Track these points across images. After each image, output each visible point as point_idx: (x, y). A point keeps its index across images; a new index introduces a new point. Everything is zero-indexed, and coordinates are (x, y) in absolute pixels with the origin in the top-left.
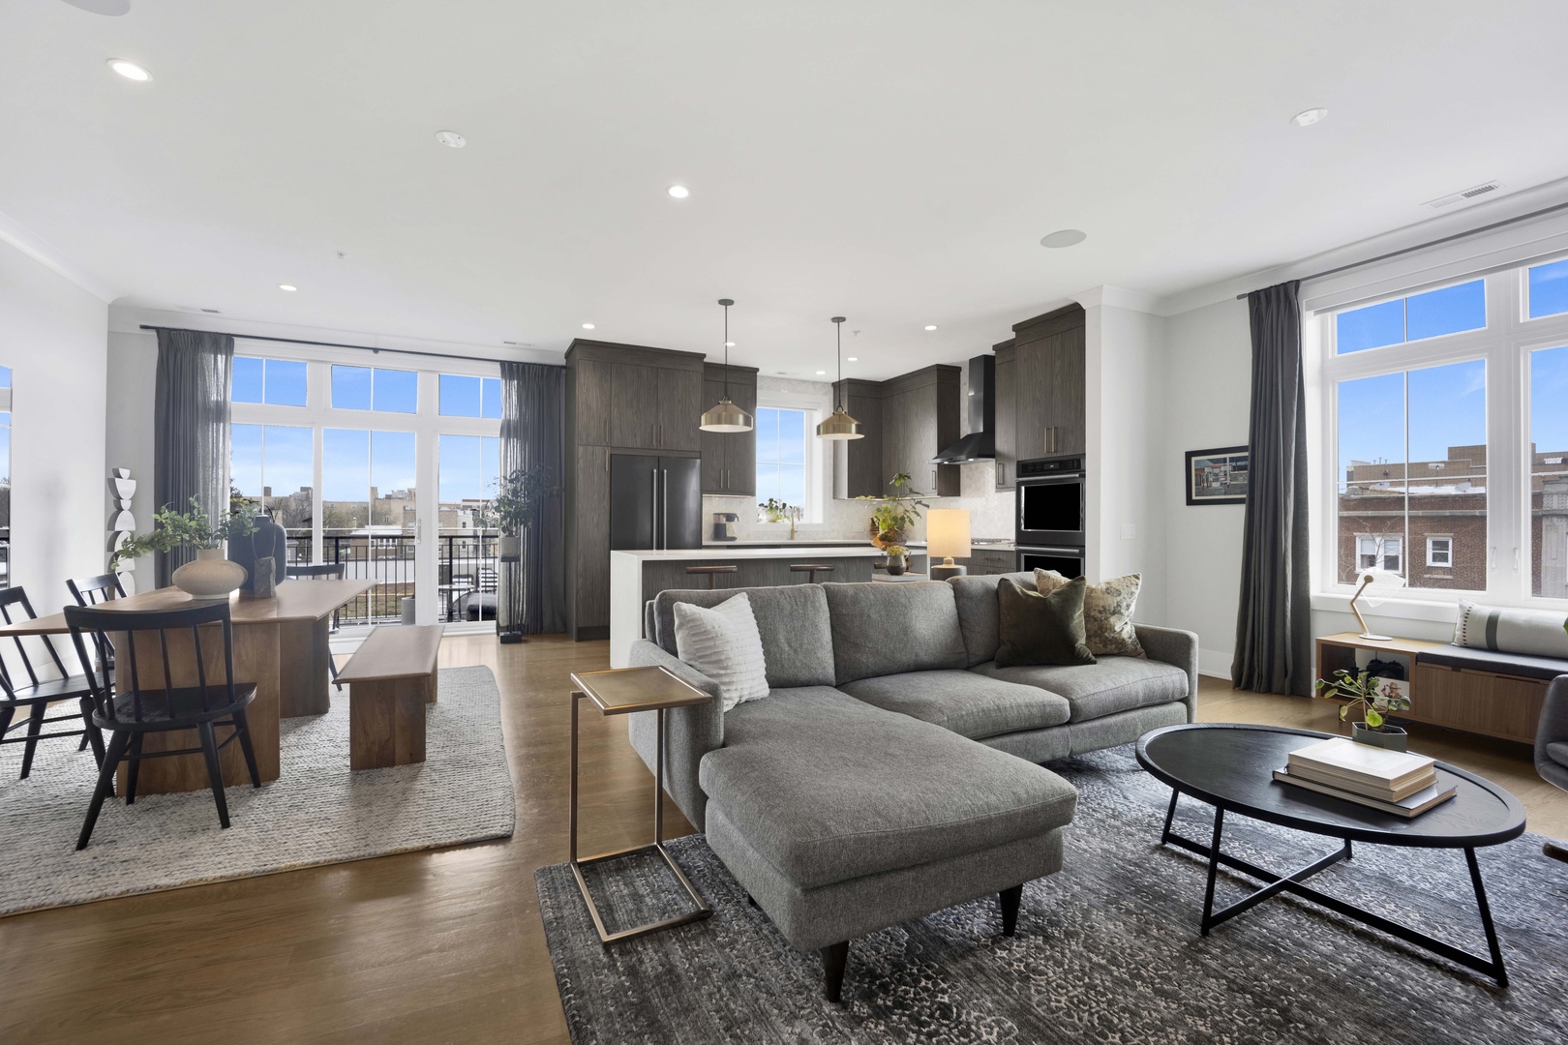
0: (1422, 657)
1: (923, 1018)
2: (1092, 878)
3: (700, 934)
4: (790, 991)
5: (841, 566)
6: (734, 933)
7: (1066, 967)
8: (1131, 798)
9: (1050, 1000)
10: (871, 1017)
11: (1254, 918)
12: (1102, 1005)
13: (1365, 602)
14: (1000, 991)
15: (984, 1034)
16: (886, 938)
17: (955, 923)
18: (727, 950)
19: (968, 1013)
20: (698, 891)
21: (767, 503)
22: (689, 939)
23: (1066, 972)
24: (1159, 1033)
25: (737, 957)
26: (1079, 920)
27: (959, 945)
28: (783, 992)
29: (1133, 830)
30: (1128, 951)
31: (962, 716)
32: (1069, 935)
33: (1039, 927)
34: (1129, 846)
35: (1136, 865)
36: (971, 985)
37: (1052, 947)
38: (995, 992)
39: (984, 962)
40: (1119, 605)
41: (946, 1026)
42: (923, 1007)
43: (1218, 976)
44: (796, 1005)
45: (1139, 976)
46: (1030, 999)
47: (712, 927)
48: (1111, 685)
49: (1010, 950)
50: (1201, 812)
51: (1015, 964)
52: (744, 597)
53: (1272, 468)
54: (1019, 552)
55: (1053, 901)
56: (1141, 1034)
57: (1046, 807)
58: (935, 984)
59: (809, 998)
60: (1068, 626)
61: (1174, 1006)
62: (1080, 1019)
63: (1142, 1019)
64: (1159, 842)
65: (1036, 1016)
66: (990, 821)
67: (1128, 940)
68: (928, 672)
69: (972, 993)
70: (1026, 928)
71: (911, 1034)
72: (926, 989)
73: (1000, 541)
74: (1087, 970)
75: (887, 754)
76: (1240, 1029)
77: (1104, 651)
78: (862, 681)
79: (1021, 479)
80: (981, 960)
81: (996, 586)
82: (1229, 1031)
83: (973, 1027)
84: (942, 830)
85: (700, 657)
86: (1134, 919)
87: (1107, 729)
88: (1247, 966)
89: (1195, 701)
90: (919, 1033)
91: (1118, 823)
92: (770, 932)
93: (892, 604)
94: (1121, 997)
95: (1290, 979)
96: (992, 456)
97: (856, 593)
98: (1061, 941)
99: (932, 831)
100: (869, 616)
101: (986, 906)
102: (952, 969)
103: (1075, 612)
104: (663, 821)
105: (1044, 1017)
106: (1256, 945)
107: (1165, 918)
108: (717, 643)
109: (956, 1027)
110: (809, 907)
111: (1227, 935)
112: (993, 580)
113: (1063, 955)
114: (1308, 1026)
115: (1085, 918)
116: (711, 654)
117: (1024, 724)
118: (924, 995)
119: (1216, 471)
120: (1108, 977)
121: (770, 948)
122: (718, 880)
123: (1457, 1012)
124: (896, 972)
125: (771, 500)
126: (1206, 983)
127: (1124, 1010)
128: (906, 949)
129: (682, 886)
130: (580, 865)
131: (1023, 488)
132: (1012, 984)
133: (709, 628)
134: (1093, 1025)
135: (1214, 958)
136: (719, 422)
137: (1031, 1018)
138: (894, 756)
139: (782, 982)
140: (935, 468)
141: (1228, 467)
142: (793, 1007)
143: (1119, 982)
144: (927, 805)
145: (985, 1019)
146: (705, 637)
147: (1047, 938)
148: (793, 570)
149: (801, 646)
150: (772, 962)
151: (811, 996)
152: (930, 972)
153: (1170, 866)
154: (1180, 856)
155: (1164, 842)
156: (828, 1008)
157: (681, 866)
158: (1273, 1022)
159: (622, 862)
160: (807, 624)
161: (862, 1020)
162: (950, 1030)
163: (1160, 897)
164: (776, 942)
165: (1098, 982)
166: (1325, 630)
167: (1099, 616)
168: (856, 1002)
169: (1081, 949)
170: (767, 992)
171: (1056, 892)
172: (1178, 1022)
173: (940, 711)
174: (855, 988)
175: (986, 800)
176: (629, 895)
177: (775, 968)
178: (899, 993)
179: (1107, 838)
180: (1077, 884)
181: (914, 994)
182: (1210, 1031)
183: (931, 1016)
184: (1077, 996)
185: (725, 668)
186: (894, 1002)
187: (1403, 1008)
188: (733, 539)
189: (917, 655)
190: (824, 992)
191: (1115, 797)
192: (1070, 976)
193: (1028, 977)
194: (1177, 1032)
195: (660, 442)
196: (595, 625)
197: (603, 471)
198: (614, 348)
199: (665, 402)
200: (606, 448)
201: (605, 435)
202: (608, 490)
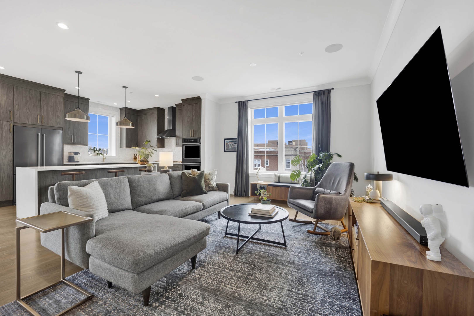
0: (269, 185)
1: (175, 299)
2: (211, 248)
3: (91, 304)
4: (131, 309)
5: (126, 170)
6: (105, 299)
7: (209, 272)
8: (217, 226)
9: (207, 281)
10: (160, 305)
11: (246, 247)
12: (219, 278)
13: (259, 174)
14: (194, 284)
15: (192, 296)
16: (159, 282)
17: (179, 271)
18: (104, 305)
19: (187, 293)
20: (86, 291)
21: (93, 148)
22: (86, 308)
23: (209, 273)
24: (232, 279)
25: (108, 306)
26: (210, 259)
27: (181, 276)
28: (128, 310)
29: (218, 234)
30: (222, 263)
31: (176, 212)
32: (208, 264)
33: (201, 264)
34: (218, 238)
35: (220, 242)
36: (186, 285)
37: (205, 268)
38: (193, 285)
39: (189, 278)
40: (212, 178)
41: (182, 298)
42: (174, 296)
43: (241, 262)
44: (134, 312)
45: (225, 268)
46: (202, 283)
47: (95, 300)
48: (212, 198)
49: (195, 273)
50: (232, 226)
51: (197, 276)
52: (97, 182)
53: (242, 144)
54: (183, 165)
55: (203, 257)
56: (228, 281)
57: (204, 232)
58: (176, 289)
59: (138, 308)
60: (201, 184)
61: (234, 272)
62: (214, 283)
63: (228, 277)
64: (224, 235)
65: (204, 287)
66: (191, 239)
67: (222, 260)
68: (162, 201)
69: (187, 287)
70: (198, 266)
71: (172, 305)
72: (174, 291)
73: (177, 161)
74: (214, 271)
75: (158, 227)
76: (247, 272)
77: (209, 190)
78: (141, 207)
79: (184, 144)
80: (188, 278)
81: (181, 174)
82: (245, 273)
83: (189, 296)
84: (179, 244)
85: (81, 206)
86: (222, 255)
87: (211, 210)
88: (246, 258)
89: (229, 200)
90: (175, 304)
91: (215, 233)
92: (119, 294)
93: (150, 181)
94: (222, 274)
95: (254, 258)
96: (175, 137)
97: (139, 179)
98: (207, 266)
99: (176, 245)
100: (143, 186)
101: (186, 263)
102: (180, 283)
103: (202, 180)
104: (66, 270)
105: (206, 286)
106: (247, 253)
107: (228, 253)
108: (88, 199)
109: (185, 298)
110: (140, 279)
111: (241, 252)
112: (180, 173)
113: (208, 269)
114: (259, 266)
115: (211, 258)
116: (86, 204)
117: (192, 212)
118: (174, 293)
119: (231, 144)
120: (219, 271)
121: (120, 299)
122: (93, 284)
123: (281, 254)
124: (164, 290)
125: (94, 147)
126: (239, 264)
127: (223, 277)
128: (166, 283)
129: (78, 291)
130: (22, 299)
131: (184, 146)
132: (197, 281)
133: (85, 194)
134: (217, 283)
135: (240, 258)
136: (75, 117)
137: (203, 287)
138: (160, 227)
139: (127, 307)
140: (157, 139)
141: (233, 143)
142: (133, 313)
143: (221, 271)
144: (174, 238)
145: (192, 292)
146: (83, 198)
147: (203, 266)
148: (109, 172)
149: (119, 198)
150: (122, 303)
151: (139, 307)
152: (174, 286)
153: (228, 240)
154: (229, 237)
155: (225, 235)
156: (145, 308)
157: (76, 285)
158: (252, 268)
159: (46, 292)
160: (121, 190)
161: (157, 307)
162: (183, 299)
163: (226, 248)
164: (122, 296)
165: (217, 273)
166: (252, 181)
167: (208, 181)
168: (154, 303)
169: (212, 266)
170: (123, 312)
171: (203, 254)
172: (235, 275)
173: (169, 212)
174: (153, 299)
175: (189, 233)
176: (53, 302)
177: (124, 304)
178: (167, 295)
179: (213, 237)
180: (208, 251)
181: (171, 294)
182: (242, 275)
183: (177, 298)
184: (213, 278)
185: (92, 208)
186: (166, 298)
187: (273, 257)
188: (78, 162)
189: (159, 196)
190: (142, 305)
191: (213, 227)
192: (210, 274)
193: (201, 278)
194: (235, 277)
195: (42, 122)
196: (4, 200)
197: (9, 133)
198: (16, 80)
199: (44, 106)
200: (11, 123)
201: (10, 117)
202: (12, 141)
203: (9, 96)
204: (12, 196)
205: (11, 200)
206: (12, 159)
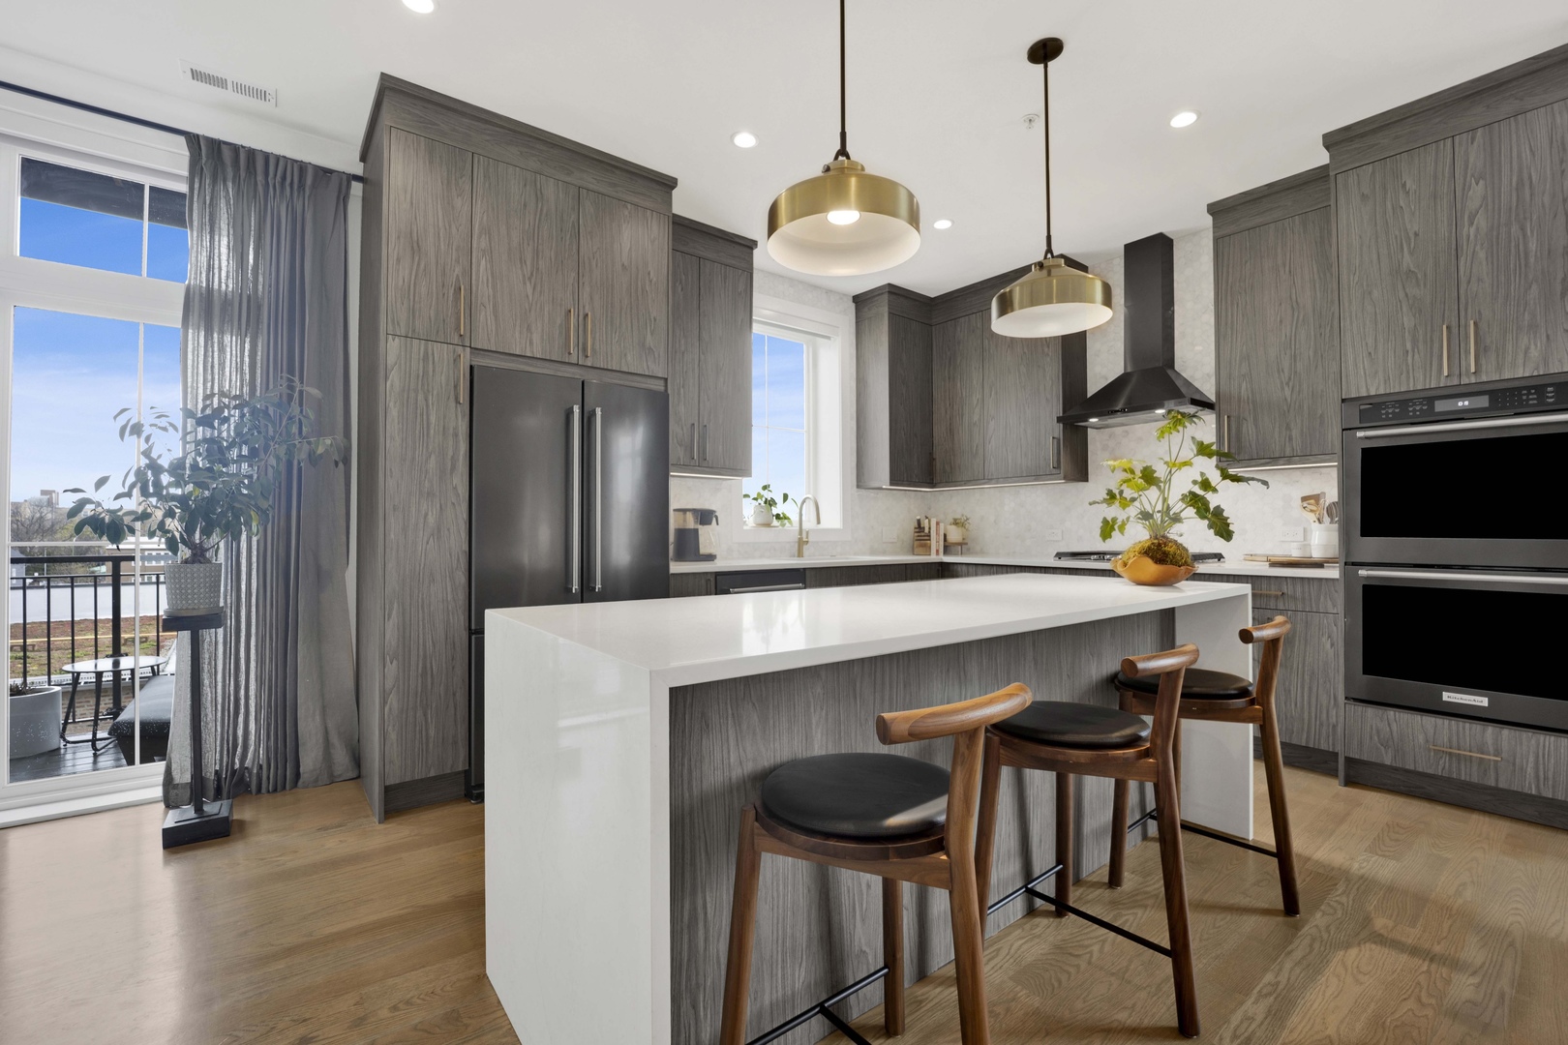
54: (1346, 580)
79: (1352, 436)
188: (711, 558)
195: (585, 349)
196: (432, 774)
197: (452, 404)
198: (479, 119)
199: (594, 264)
200: (460, 349)
201: (458, 319)
202: (463, 447)
203: (453, 207)
204: (463, 753)
205: (459, 773)
206: (466, 547)
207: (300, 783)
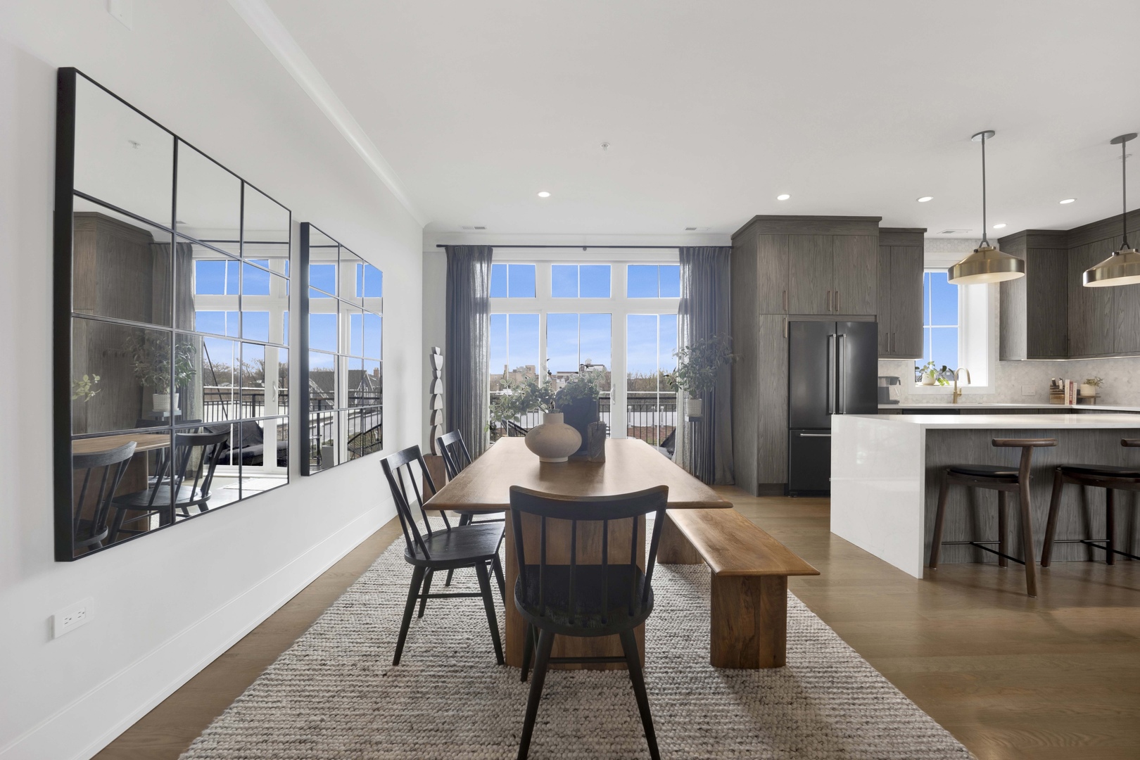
188: (896, 402)
195: (836, 308)
197: (782, 338)
198: (791, 220)
199: (840, 268)
200: (784, 316)
201: (785, 304)
202: (786, 355)
203: (782, 259)
204: (786, 476)
205: (783, 484)
207: (715, 483)
